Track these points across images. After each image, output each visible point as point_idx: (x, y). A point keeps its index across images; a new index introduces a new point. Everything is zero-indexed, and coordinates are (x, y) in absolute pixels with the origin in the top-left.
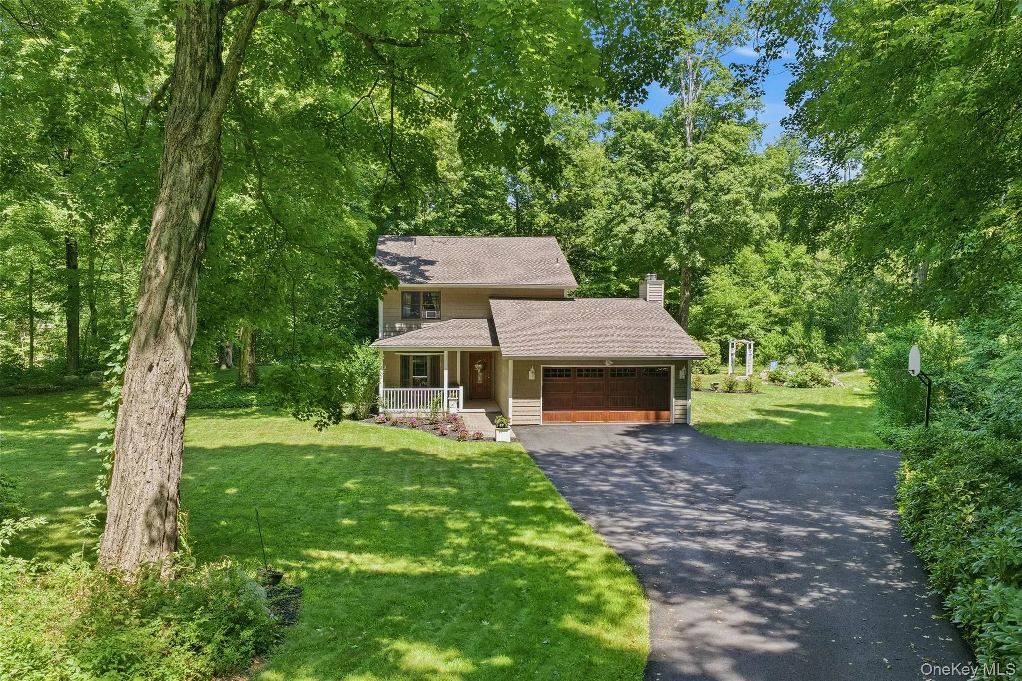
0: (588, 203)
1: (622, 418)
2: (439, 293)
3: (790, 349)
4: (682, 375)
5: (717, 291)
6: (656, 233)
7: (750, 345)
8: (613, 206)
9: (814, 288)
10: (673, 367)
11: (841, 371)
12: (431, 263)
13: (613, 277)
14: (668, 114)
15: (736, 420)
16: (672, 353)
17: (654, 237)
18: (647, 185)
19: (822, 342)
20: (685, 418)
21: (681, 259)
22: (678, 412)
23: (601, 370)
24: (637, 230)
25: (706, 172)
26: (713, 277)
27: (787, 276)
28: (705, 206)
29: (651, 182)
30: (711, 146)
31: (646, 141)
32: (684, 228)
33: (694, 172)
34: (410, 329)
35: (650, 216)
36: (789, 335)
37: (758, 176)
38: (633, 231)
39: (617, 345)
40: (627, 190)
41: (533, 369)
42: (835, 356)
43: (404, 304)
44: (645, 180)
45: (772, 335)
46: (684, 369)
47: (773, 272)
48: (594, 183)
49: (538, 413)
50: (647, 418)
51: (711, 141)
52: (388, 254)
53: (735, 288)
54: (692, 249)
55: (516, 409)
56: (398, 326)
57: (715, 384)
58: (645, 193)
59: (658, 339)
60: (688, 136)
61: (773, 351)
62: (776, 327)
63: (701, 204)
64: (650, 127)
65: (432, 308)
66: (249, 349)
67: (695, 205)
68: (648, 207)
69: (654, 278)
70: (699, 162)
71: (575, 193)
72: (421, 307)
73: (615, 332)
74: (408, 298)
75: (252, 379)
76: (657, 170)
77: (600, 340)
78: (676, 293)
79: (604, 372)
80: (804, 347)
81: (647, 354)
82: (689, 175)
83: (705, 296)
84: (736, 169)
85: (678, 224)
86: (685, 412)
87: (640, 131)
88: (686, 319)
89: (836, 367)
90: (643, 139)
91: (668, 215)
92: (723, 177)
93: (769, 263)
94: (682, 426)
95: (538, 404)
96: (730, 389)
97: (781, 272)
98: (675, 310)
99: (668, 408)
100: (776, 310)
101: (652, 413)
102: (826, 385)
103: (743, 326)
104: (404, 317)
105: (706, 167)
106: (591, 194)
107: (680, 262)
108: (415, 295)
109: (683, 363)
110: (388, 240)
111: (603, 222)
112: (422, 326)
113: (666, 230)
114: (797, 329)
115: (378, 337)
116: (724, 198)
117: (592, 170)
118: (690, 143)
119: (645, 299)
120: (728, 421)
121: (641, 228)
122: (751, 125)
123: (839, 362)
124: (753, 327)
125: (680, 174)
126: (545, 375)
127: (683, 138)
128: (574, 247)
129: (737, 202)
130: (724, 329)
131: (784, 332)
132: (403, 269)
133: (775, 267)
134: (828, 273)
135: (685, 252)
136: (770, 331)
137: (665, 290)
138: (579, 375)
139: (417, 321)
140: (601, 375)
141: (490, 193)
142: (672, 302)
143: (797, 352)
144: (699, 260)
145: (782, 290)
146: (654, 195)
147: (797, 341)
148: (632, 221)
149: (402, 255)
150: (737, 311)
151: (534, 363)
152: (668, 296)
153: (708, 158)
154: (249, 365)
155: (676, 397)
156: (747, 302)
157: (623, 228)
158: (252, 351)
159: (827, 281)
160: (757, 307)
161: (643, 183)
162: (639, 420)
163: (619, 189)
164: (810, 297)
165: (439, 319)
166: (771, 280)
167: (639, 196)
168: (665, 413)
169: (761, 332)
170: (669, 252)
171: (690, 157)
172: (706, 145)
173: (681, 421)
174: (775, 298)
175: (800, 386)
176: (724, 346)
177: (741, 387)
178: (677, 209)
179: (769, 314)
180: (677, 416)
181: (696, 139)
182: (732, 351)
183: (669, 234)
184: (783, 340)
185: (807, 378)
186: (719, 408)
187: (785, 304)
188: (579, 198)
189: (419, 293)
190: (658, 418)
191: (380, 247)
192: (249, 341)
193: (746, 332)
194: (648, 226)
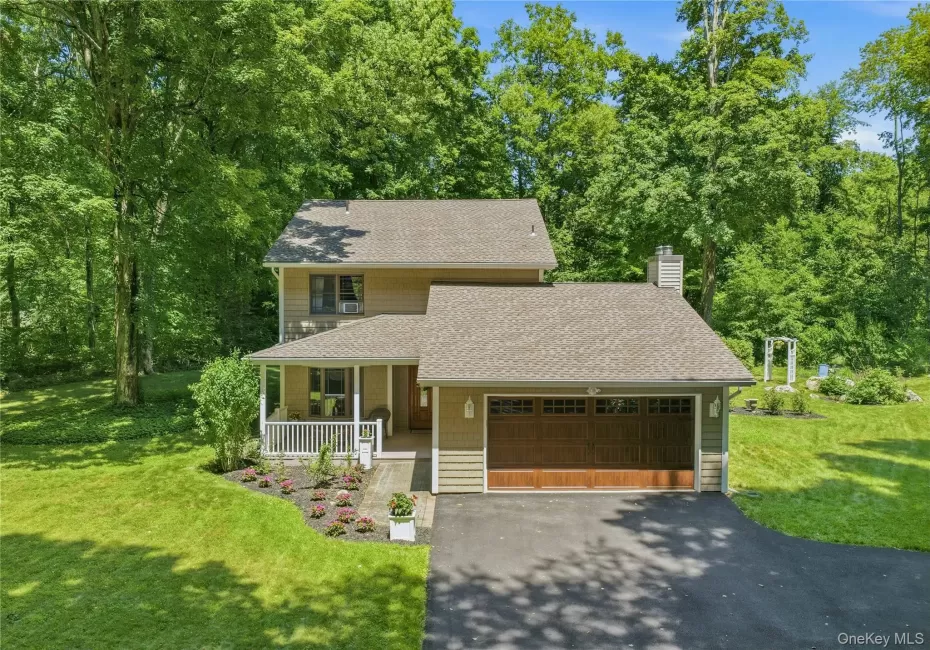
0: (594, 171)
1: (617, 483)
2: (362, 276)
3: (838, 346)
4: (714, 412)
5: (744, 274)
6: (672, 198)
7: (792, 344)
8: (620, 167)
9: (863, 272)
10: (698, 398)
11: (906, 375)
12: (359, 234)
13: (623, 260)
14: (687, 49)
15: (801, 484)
16: (695, 375)
17: (670, 203)
18: (661, 138)
19: (881, 338)
20: (719, 484)
21: (704, 231)
22: (706, 473)
23: (581, 401)
24: (649, 196)
25: (737, 116)
26: (740, 257)
27: (829, 254)
28: (735, 161)
29: (665, 134)
30: (743, 85)
31: (661, 85)
32: (709, 188)
33: (720, 118)
34: (321, 329)
35: (666, 178)
36: (838, 329)
37: (803, 121)
38: (643, 196)
39: (607, 360)
40: (637, 145)
41: (469, 402)
42: (897, 356)
43: (313, 293)
44: (658, 134)
45: (816, 328)
46: (717, 401)
47: (812, 252)
48: (602, 149)
49: (479, 474)
50: (656, 483)
51: (741, 79)
52: (307, 222)
53: (767, 270)
54: (717, 220)
55: (444, 466)
56: (305, 324)
57: (752, 402)
58: (659, 151)
59: (674, 348)
60: (712, 75)
61: (817, 349)
62: (818, 319)
63: (730, 159)
64: (665, 69)
65: (352, 298)
66: (126, 355)
67: (722, 160)
68: (664, 166)
69: (669, 252)
70: (727, 104)
71: (581, 162)
72: (337, 298)
73: (606, 337)
74: (320, 284)
75: (132, 397)
76: (673, 120)
77: (581, 350)
78: (696, 276)
79: (586, 406)
80: (858, 344)
81: (657, 376)
82: (713, 122)
83: (730, 281)
84: (773, 113)
85: (700, 186)
86: (719, 473)
87: (652, 73)
88: (709, 309)
89: (899, 371)
90: (656, 85)
91: (688, 174)
92: (758, 122)
93: (807, 240)
94: (714, 497)
95: (478, 459)
96: (773, 410)
97: (822, 250)
98: (695, 297)
99: (690, 466)
100: (818, 297)
101: (664, 475)
102: (900, 400)
103: (777, 319)
104: (313, 311)
105: (736, 110)
106: (599, 162)
107: (703, 236)
108: (328, 279)
109: (715, 392)
110: (315, 205)
111: (608, 188)
112: (338, 325)
113: (685, 194)
114: (847, 322)
115: (278, 342)
116: (759, 149)
117: (600, 133)
118: (714, 84)
119: (656, 284)
120: (789, 485)
121: (653, 192)
122: (792, 58)
123: (902, 364)
124: (790, 319)
125: (703, 122)
126: (492, 411)
127: (706, 80)
128: (579, 224)
129: (776, 153)
130: (755, 321)
131: (830, 325)
132: (317, 243)
133: (814, 244)
134: (881, 253)
135: (710, 222)
136: (811, 324)
137: (685, 273)
138: (546, 410)
139: (330, 318)
140: (582, 410)
141: (486, 163)
142: (692, 288)
143: (848, 351)
144: (728, 233)
145: (825, 272)
146: (671, 152)
147: (848, 336)
148: (643, 184)
149: (324, 224)
150: (770, 300)
151: (473, 391)
152: (688, 281)
153: (740, 97)
154: (128, 377)
155: (704, 448)
156: (782, 287)
157: (633, 192)
158: (131, 358)
159: (879, 263)
160: (793, 294)
161: (657, 138)
162: (644, 486)
163: (627, 146)
164: (859, 282)
165: (362, 314)
166: (810, 261)
167: (651, 153)
168: (685, 475)
169: (800, 325)
170: (690, 222)
171: (714, 99)
172: (736, 83)
173: (711, 488)
174: (816, 282)
175: (865, 402)
176: (758, 343)
177: (788, 406)
178: (699, 165)
179: (808, 302)
180: (706, 480)
181: (721, 80)
182: (769, 351)
183: (689, 198)
184: (829, 335)
185: (875, 390)
186: (766, 451)
187: (828, 289)
188: (585, 167)
189: (333, 276)
190: (673, 482)
191: (298, 215)
192: (126, 344)
193: (781, 325)
194: (663, 190)
